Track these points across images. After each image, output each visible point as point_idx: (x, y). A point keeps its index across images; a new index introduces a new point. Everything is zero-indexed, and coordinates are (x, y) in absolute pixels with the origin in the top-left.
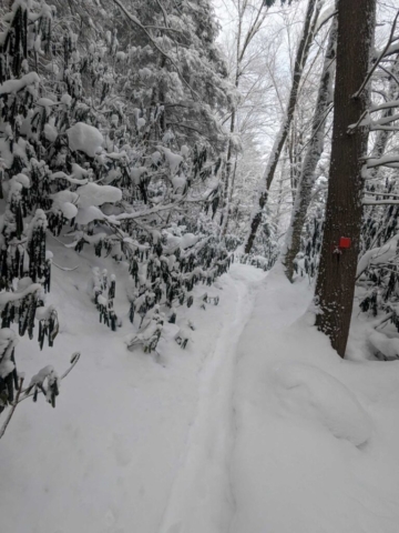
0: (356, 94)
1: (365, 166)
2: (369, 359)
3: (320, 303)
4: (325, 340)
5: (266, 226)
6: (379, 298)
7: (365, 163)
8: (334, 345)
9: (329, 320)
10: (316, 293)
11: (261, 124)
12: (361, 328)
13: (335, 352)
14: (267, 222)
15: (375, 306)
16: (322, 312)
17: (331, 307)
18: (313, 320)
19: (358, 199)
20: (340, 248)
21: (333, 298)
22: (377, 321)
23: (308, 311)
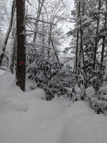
0: (22, 25)
1: (25, 44)
2: (31, 90)
3: (17, 78)
4: (19, 88)
5: (7, 57)
6: (33, 76)
7: (25, 43)
8: (21, 89)
9: (20, 83)
10: (16, 76)
11: (3, 25)
12: (28, 83)
13: (22, 90)
14: (7, 56)
15: (32, 77)
16: (18, 81)
17: (20, 79)
18: (15, 83)
19: (24, 52)
20: (21, 64)
21: (20, 77)
22: (32, 81)
23: (14, 81)
